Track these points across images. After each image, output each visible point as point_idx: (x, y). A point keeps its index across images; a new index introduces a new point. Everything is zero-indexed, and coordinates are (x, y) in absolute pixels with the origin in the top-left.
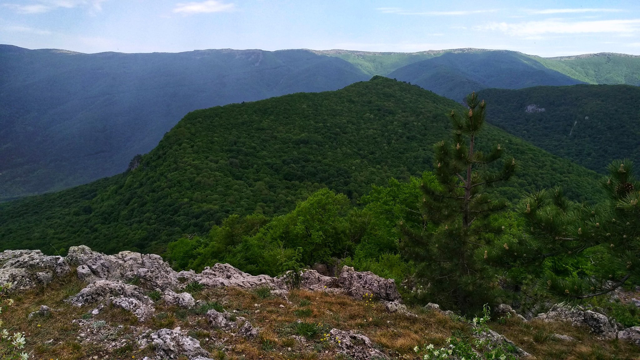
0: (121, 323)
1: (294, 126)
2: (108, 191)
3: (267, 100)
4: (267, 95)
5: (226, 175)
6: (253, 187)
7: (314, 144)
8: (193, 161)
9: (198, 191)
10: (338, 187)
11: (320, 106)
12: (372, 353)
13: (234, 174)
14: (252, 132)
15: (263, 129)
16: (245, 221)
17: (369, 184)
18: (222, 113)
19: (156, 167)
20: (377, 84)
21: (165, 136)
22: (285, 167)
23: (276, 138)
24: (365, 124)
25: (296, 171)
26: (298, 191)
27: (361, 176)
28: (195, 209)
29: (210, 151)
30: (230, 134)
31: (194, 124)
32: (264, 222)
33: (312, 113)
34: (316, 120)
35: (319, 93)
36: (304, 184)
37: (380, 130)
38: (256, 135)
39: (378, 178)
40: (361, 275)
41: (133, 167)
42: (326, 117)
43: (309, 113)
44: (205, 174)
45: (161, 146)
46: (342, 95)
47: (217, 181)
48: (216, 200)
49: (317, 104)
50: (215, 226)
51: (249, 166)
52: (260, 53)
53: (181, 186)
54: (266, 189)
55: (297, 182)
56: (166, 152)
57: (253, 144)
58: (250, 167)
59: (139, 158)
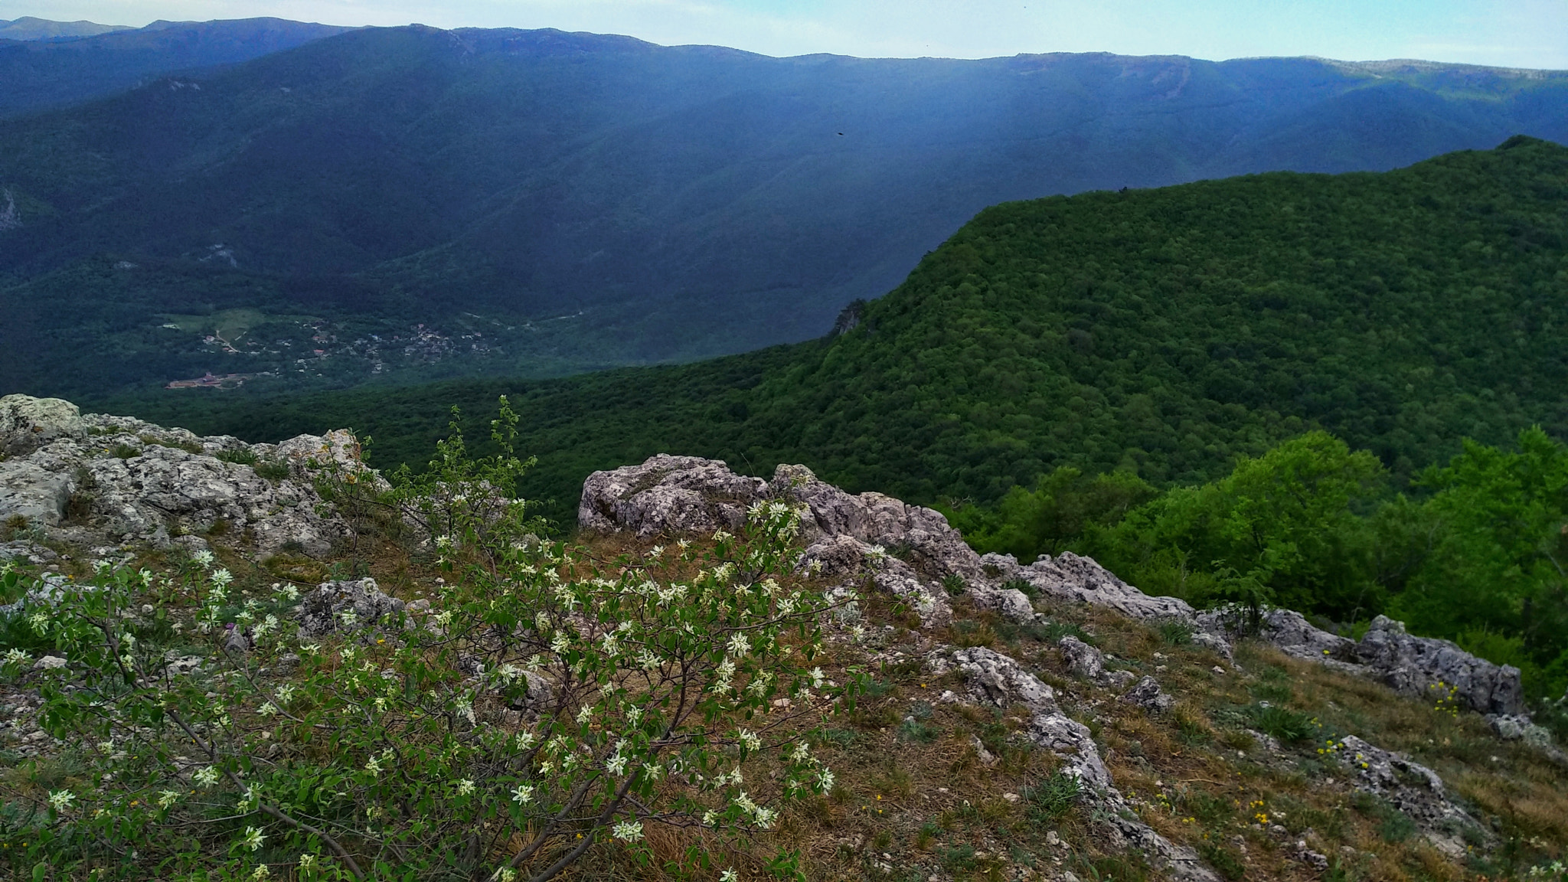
0: (890, 622)
1: (1253, 260)
2: (784, 376)
3: (1188, 186)
4: (1187, 173)
5: (1056, 369)
6: (1121, 406)
7: (1303, 311)
8: (983, 325)
9: (983, 400)
10: (1355, 433)
11: (1334, 211)
12: (1446, 811)
13: (1077, 369)
14: (1136, 267)
15: (1166, 261)
16: (1093, 487)
17: (1450, 437)
18: (1068, 212)
19: (894, 332)
20: (1518, 161)
21: (923, 261)
22: (1213, 365)
23: (1198, 286)
24: (1463, 269)
25: (1241, 379)
26: (1241, 432)
27: (1431, 413)
28: (972, 441)
29: (1023, 306)
30: (1081, 267)
31: (994, 237)
32: (1143, 498)
33: (1307, 229)
34: (1318, 248)
35: (1335, 177)
36: (1261, 415)
37: (1509, 291)
38: (1147, 273)
39: (1483, 424)
40: (1423, 646)
41: (845, 327)
42: (1347, 242)
43: (1299, 228)
44: (1005, 359)
45: (912, 285)
46: (1405, 185)
47: (1032, 381)
48: (1025, 427)
49: (1327, 206)
50: (1016, 489)
51: (1118, 351)
52: (1184, 66)
53: (945, 384)
54: (1155, 414)
55: (1241, 408)
56: (921, 299)
57: (1135, 297)
58: (1119, 354)
59: (858, 307)
